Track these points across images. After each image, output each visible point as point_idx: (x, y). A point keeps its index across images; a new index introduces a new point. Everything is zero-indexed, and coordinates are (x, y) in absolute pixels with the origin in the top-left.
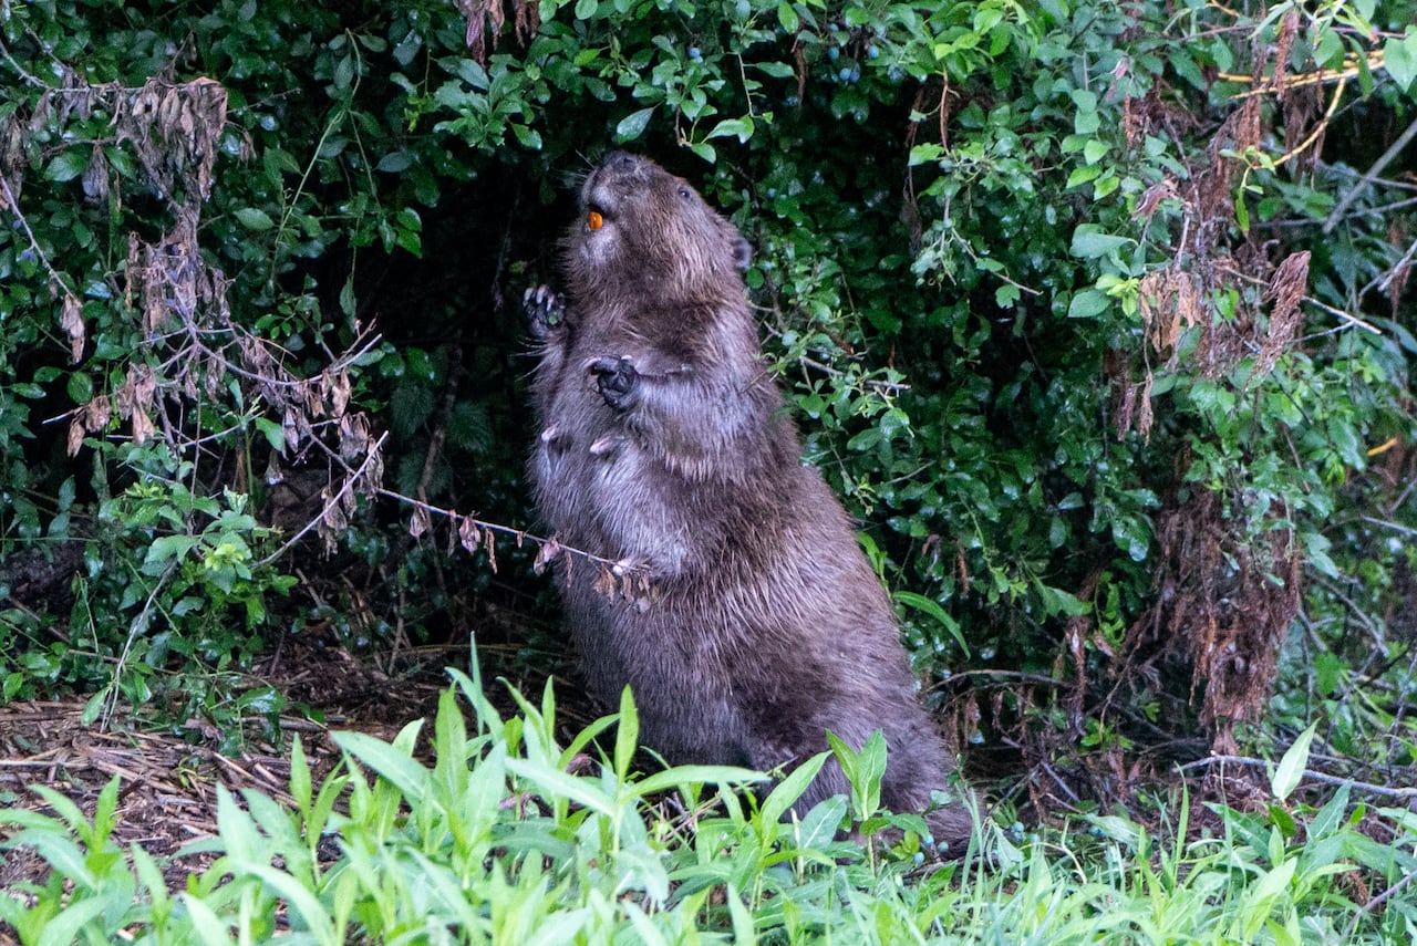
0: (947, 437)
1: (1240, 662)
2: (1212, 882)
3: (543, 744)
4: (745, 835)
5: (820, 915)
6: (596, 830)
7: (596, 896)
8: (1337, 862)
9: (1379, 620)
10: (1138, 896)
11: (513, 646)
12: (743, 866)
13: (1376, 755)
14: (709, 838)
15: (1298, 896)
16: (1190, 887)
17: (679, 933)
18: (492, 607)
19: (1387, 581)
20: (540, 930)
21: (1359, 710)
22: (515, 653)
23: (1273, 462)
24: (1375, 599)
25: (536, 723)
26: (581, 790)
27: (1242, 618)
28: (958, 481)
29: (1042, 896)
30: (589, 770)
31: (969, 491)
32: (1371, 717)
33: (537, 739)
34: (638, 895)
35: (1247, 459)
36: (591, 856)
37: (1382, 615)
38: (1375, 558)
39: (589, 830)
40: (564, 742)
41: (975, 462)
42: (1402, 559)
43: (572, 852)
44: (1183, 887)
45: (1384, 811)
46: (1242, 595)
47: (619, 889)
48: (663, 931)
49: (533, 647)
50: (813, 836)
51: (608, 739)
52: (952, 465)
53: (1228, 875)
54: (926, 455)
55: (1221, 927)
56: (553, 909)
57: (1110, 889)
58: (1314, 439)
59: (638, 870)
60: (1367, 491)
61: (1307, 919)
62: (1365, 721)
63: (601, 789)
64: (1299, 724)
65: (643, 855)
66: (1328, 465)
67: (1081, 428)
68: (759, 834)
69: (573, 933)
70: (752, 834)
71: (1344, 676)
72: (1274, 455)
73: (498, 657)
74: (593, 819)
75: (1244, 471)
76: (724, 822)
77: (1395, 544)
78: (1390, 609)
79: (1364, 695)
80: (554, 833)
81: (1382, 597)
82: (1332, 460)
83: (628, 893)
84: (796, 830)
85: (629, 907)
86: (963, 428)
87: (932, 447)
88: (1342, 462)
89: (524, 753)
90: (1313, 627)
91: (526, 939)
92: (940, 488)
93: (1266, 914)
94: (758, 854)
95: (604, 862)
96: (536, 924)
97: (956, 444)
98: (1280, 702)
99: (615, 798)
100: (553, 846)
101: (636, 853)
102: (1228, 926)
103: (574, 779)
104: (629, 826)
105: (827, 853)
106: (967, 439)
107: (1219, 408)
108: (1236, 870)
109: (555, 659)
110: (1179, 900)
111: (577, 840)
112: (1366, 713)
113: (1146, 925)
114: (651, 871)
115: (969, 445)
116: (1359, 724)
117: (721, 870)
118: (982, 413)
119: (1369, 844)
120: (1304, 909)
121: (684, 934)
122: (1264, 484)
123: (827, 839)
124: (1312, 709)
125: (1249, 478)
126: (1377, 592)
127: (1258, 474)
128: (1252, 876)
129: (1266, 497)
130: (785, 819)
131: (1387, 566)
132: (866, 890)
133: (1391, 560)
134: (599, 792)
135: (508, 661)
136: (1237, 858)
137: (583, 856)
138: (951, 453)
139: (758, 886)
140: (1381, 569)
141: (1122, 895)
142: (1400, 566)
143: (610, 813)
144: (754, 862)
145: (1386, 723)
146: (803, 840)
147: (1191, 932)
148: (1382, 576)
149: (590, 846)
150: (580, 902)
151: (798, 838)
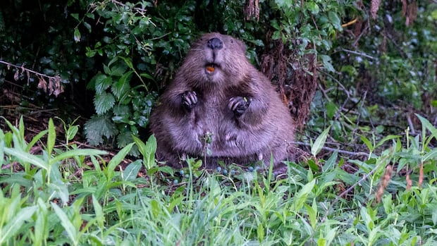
0: (177, 24)
1: (295, 109)
2: (283, 189)
3: (20, 142)
4: (102, 176)
5: (131, 207)
6: (41, 176)
7: (40, 201)
8: (333, 180)
9: (354, 89)
10: (255, 195)
11: (14, 106)
12: (101, 188)
13: (350, 140)
14: (87, 178)
15: (317, 194)
16: (275, 191)
17: (73, 214)
18: (6, 91)
19: (356, 74)
20: (18, 214)
21: (344, 123)
22: (14, 109)
23: (309, 27)
24: (352, 81)
25: (17, 134)
26: (36, 161)
27: (294, 92)
28: (179, 42)
29: (216, 196)
30: (38, 153)
31: (182, 46)
32: (349, 126)
33: (17, 140)
34: (58, 201)
35: (298, 27)
36: (39, 186)
37: (355, 87)
38: (352, 65)
39: (39, 176)
40: (28, 141)
41: (187, 35)
42: (362, 65)
43: (32, 185)
44: (272, 192)
45: (351, 161)
46: (295, 83)
47: (50, 198)
48: (67, 214)
49: (21, 106)
50: (129, 176)
51: (44, 140)
52: (177, 35)
53: (289, 187)
54: (168, 30)
55: (287, 206)
56: (24, 206)
57: (243, 194)
58: (324, 19)
59: (57, 190)
60: (348, 39)
61: (321, 203)
62: (346, 127)
63: (43, 160)
64: (320, 130)
65: (60, 185)
66: (329, 30)
67: (233, 16)
68: (106, 175)
69: (31, 215)
70: (104, 176)
71: (337, 110)
72: (309, 24)
73: (8, 110)
74: (40, 172)
75: (297, 31)
76: (93, 172)
77: (359, 59)
78: (358, 85)
79: (347, 118)
80: (24, 177)
81: (355, 80)
82: (331, 28)
83: (53, 200)
84: (122, 174)
85: (54, 205)
86: (184, 21)
87: (171, 27)
88: (334, 28)
89: (13, 146)
90: (325, 92)
91: (13, 218)
92: (172, 44)
93: (304, 201)
94: (106, 183)
95: (44, 188)
96: (16, 212)
97: (180, 27)
98: (312, 123)
99: (48, 162)
100: (25, 182)
101: (57, 184)
102: (290, 206)
103: (32, 156)
104: (54, 173)
105: (134, 182)
106: (185, 26)
107: (286, 6)
108: (293, 185)
109: (31, 111)
110: (271, 197)
111: (33, 179)
112: (347, 125)
113: (258, 207)
114: (62, 191)
115: (185, 28)
116: (344, 129)
117: (92, 190)
118: (192, 15)
119: (346, 174)
120: (320, 199)
121: (75, 215)
122: (305, 36)
123: (134, 178)
124: (326, 124)
125: (299, 34)
126: (353, 78)
127: (303, 32)
128: (300, 187)
129: (306, 41)
130: (117, 169)
131: (357, 68)
132: (151, 197)
133: (358, 65)
134: (42, 161)
135: (12, 112)
136: (293, 180)
137: (36, 186)
138: (178, 30)
139: (106, 197)
140: (354, 69)
141: (249, 196)
142: (362, 68)
143: (46, 168)
144: (105, 187)
145: (354, 128)
146: (125, 178)
147: (275, 209)
148: (354, 71)
149: (39, 181)
150: (34, 203)
151: (122, 177)
